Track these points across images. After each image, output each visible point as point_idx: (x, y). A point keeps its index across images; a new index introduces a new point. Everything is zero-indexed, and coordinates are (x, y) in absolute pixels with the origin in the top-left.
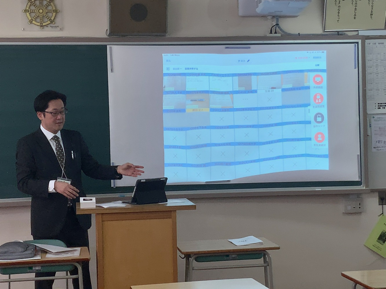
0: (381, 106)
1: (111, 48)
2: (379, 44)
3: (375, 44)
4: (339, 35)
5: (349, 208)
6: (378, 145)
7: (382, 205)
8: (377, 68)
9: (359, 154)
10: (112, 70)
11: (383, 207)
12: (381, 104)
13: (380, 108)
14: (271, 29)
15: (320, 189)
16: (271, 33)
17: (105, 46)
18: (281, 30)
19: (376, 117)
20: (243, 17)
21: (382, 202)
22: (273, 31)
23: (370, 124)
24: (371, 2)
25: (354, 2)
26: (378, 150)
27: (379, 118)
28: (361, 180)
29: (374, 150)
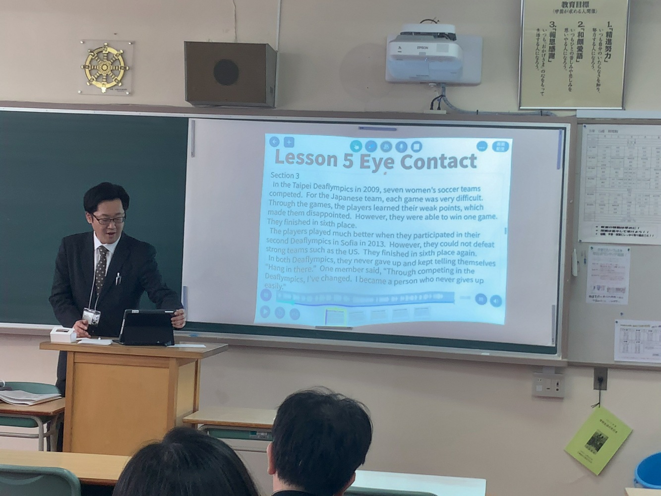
1: (194, 122)
2: (609, 131)
3: (603, 131)
4: (543, 115)
5: (540, 388)
6: (596, 292)
7: (600, 389)
8: (604, 170)
9: (556, 304)
10: (193, 155)
11: (600, 393)
12: (607, 227)
13: (604, 234)
14: (432, 103)
15: (488, 354)
16: (432, 109)
17: (186, 120)
18: (448, 104)
19: (596, 247)
21: (600, 385)
22: (435, 106)
23: (585, 259)
24: (596, 66)
25: (568, 65)
26: (596, 301)
27: (602, 250)
28: (556, 345)
29: (589, 300)
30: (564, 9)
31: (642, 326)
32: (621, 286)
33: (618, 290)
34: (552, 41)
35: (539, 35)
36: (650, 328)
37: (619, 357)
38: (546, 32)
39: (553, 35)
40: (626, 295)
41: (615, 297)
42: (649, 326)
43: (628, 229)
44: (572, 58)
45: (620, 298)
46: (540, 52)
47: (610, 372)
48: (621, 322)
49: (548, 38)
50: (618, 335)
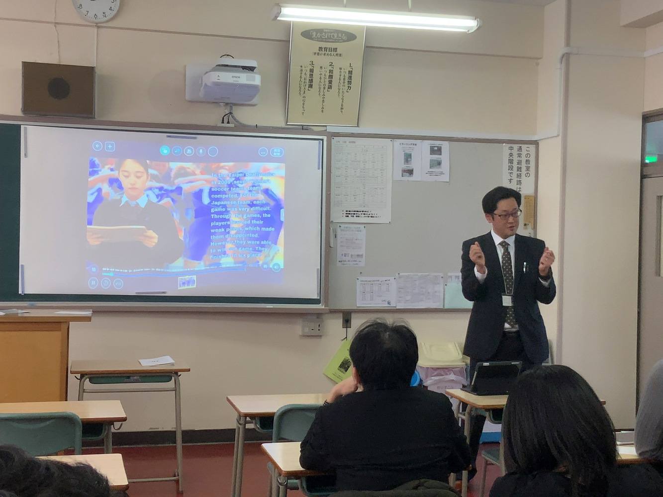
0: (349, 214)
1: (26, 129)
2: (350, 142)
3: (345, 142)
4: (304, 129)
5: (307, 330)
6: (344, 258)
7: (347, 328)
8: (347, 170)
9: (319, 268)
10: (26, 155)
11: (347, 330)
12: (350, 211)
13: (348, 216)
14: (223, 118)
15: (272, 307)
16: (223, 122)
17: (19, 127)
18: (235, 119)
19: (342, 226)
20: (191, 102)
21: (347, 325)
22: (226, 121)
23: (336, 235)
24: (341, 94)
25: (322, 93)
26: (344, 264)
27: (347, 227)
28: (320, 297)
29: (339, 264)
30: (320, 52)
31: (374, 281)
32: (360, 253)
33: (358, 255)
34: (311, 75)
35: (302, 70)
36: (380, 282)
37: (360, 304)
38: (306, 69)
39: (312, 71)
40: (363, 260)
41: (356, 261)
42: (379, 281)
43: (364, 213)
44: (324, 88)
45: (360, 261)
46: (303, 83)
47: (353, 316)
48: (361, 278)
49: (308, 73)
50: (359, 288)
